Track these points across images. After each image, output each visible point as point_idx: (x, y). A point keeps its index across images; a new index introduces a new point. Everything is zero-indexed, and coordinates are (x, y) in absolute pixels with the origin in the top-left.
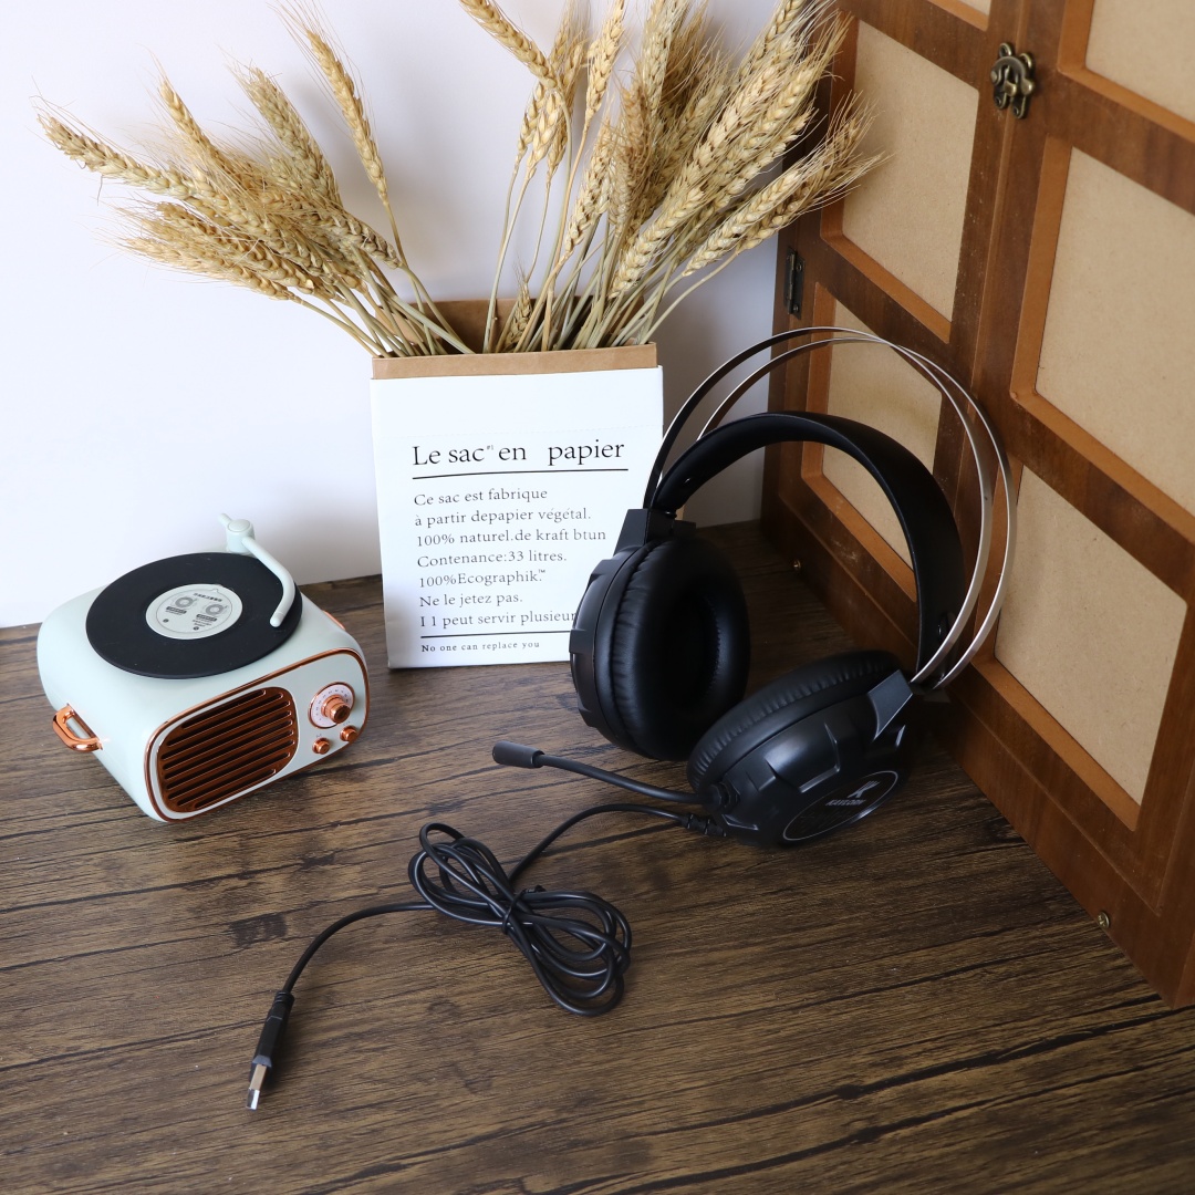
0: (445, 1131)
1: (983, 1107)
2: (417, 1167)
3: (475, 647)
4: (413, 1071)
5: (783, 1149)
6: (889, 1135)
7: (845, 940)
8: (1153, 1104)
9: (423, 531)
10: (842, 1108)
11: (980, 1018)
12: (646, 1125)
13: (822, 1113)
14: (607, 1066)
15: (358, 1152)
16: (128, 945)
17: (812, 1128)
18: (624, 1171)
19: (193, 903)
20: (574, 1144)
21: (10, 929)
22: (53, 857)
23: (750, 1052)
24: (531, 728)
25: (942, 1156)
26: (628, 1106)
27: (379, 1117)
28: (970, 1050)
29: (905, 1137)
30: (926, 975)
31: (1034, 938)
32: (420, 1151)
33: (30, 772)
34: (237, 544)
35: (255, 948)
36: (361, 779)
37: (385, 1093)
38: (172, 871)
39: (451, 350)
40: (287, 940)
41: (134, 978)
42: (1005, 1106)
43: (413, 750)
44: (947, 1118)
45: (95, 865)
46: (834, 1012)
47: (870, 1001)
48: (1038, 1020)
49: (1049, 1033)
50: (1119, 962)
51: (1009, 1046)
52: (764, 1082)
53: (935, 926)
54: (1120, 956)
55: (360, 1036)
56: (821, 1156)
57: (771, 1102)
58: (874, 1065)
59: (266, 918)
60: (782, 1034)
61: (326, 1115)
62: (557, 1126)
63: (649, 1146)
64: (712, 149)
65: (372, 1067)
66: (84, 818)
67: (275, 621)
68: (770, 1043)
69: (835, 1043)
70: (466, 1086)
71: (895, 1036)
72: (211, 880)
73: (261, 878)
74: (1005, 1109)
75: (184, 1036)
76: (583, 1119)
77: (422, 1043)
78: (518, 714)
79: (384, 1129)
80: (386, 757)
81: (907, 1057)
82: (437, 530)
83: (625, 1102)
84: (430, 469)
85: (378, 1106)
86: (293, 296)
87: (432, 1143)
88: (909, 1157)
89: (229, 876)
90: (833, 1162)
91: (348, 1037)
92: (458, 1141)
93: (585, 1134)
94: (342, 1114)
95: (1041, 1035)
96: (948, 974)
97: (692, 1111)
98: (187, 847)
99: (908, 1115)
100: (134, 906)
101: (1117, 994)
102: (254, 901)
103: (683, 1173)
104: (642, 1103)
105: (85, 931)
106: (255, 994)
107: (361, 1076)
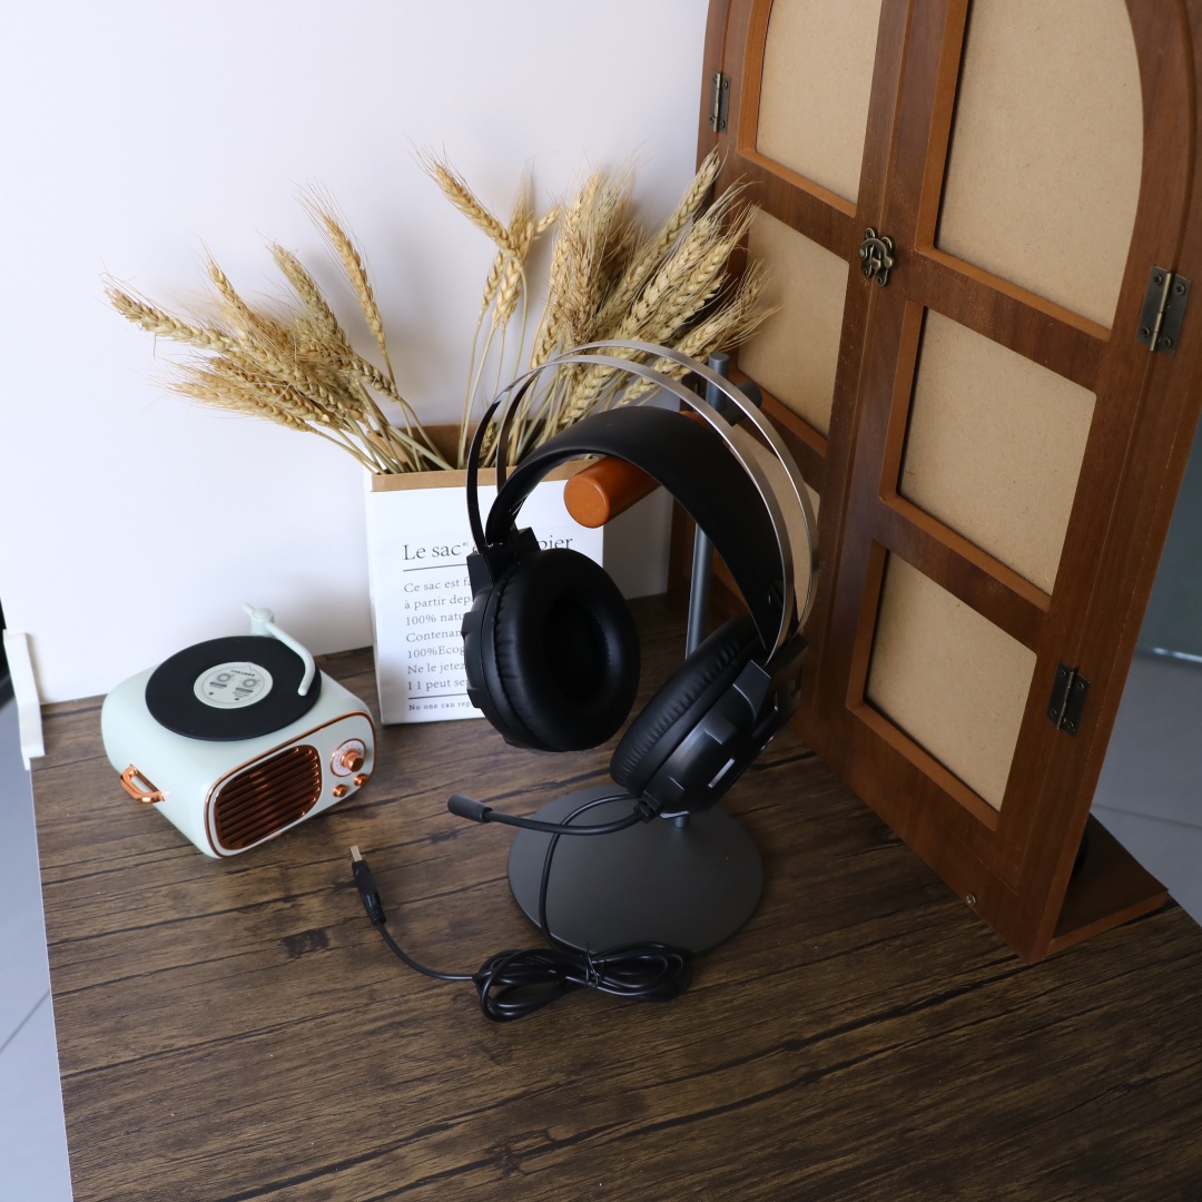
0: (480, 1096)
1: (897, 1049)
2: (461, 1125)
3: (452, 705)
4: (448, 1050)
5: (747, 1093)
6: (828, 1076)
8: (1022, 1038)
9: (411, 613)
10: (789, 1058)
11: (886, 981)
12: (638, 1081)
13: (775, 1063)
14: (601, 1037)
15: (414, 1116)
16: (200, 960)
17: (768, 1075)
18: (627, 1118)
19: (249, 923)
20: (585, 1100)
21: (101, 951)
22: (128, 890)
23: (713, 1019)
24: (505, 769)
25: (869, 1090)
26: (623, 1067)
27: (425, 1088)
28: (881, 1007)
29: (839, 1077)
30: (840, 950)
31: (920, 917)
32: (463, 1112)
33: (98, 821)
34: (260, 627)
35: (305, 958)
36: (372, 816)
37: (427, 1069)
38: (228, 898)
39: (434, 467)
40: (332, 949)
41: (210, 986)
42: (913, 1047)
43: (411, 791)
44: (870, 1059)
45: (163, 896)
46: (773, 984)
47: (800, 974)
48: (929, 980)
49: (939, 989)
50: (985, 931)
51: (911, 1001)
52: (727, 1041)
53: (843, 912)
54: (985, 926)
55: (401, 1024)
56: (778, 1096)
57: (733, 1057)
58: (809, 1023)
59: (310, 933)
60: (735, 1003)
61: (382, 1089)
62: (569, 1087)
63: (642, 1097)
64: (648, 306)
65: (414, 1048)
66: (148, 857)
67: (302, 691)
68: (726, 1011)
69: (777, 1008)
70: (492, 1059)
71: (823, 999)
72: (261, 904)
73: (302, 900)
74: (913, 1050)
75: (257, 1032)
76: (587, 1080)
77: (452, 1027)
78: (492, 758)
79: (431, 1097)
80: (390, 797)
81: (834, 1015)
82: (422, 611)
83: (620, 1064)
84: (417, 563)
85: (424, 1079)
86: (311, 429)
87: (471, 1106)
88: (846, 1091)
89: (275, 901)
90: (787, 1100)
91: (391, 1025)
92: (491, 1104)
93: (592, 1091)
94: (396, 1087)
95: (934, 991)
96: (857, 949)
97: (673, 1068)
98: (238, 878)
99: (841, 1060)
100: (200, 928)
101: (988, 956)
102: (299, 919)
103: (672, 1116)
104: (633, 1064)
105: (164, 951)
106: (311, 995)
107: (406, 1056)
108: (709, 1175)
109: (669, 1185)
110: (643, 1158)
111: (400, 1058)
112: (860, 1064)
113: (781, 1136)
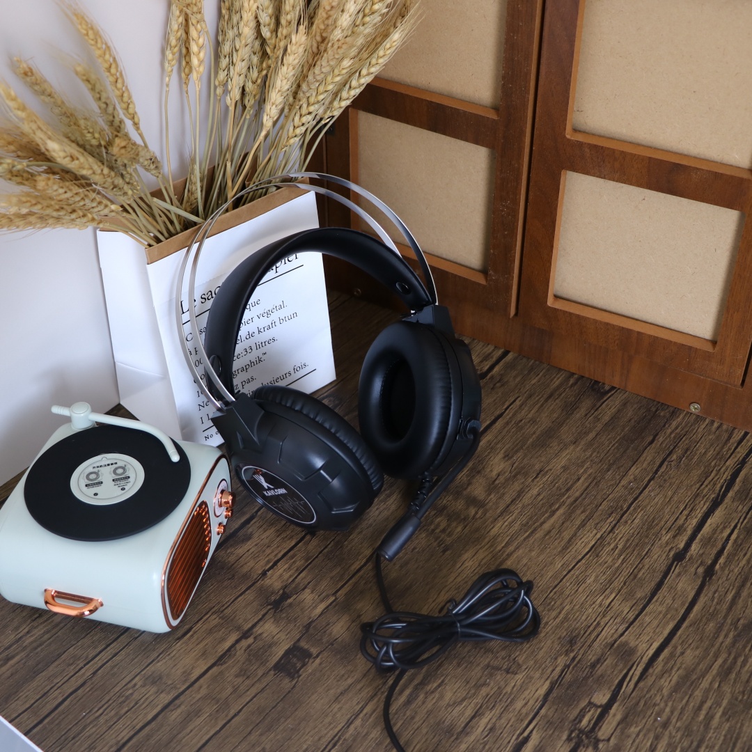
0: (526, 704)
1: (738, 527)
2: (534, 732)
4: (472, 683)
5: (683, 604)
6: (718, 566)
7: (594, 483)
10: (685, 567)
11: (692, 486)
12: (613, 634)
13: (679, 574)
14: (562, 616)
15: (497, 746)
16: (225, 721)
17: (684, 584)
18: (631, 663)
19: (234, 670)
20: (593, 666)
22: (107, 698)
23: (616, 565)
25: (748, 562)
26: (594, 629)
27: (484, 721)
28: (704, 504)
29: (724, 564)
30: (647, 479)
31: (671, 433)
32: (526, 722)
33: (22, 655)
35: (304, 674)
36: (248, 537)
37: (472, 705)
38: (198, 659)
40: (317, 656)
41: (253, 737)
42: (745, 521)
44: (731, 542)
46: (629, 522)
47: (639, 507)
48: (714, 472)
49: (725, 476)
50: (716, 425)
51: (717, 491)
52: (639, 576)
53: (625, 452)
54: (713, 422)
56: (702, 595)
57: (653, 584)
58: (674, 537)
59: (289, 652)
60: (620, 547)
61: (457, 739)
62: (575, 662)
63: (626, 643)
65: (449, 696)
67: (175, 458)
68: (620, 555)
69: (647, 537)
70: (508, 672)
71: (667, 517)
72: (229, 650)
73: (258, 630)
74: (748, 522)
76: (582, 652)
79: (495, 724)
80: (247, 516)
81: (683, 524)
83: (591, 628)
85: (477, 714)
87: (527, 714)
88: (736, 571)
89: (237, 641)
90: (710, 595)
91: (416, 688)
92: (538, 705)
93: (592, 657)
94: (465, 732)
95: (724, 478)
96: (656, 473)
97: (625, 612)
98: (189, 639)
99: (715, 551)
100: (199, 696)
101: (731, 441)
102: (270, 646)
103: (656, 645)
104: (598, 624)
105: (188, 730)
106: (337, 699)
107: (448, 705)
108: (714, 670)
109: (698, 694)
110: (667, 684)
111: (446, 708)
112: (727, 548)
113: (729, 621)
